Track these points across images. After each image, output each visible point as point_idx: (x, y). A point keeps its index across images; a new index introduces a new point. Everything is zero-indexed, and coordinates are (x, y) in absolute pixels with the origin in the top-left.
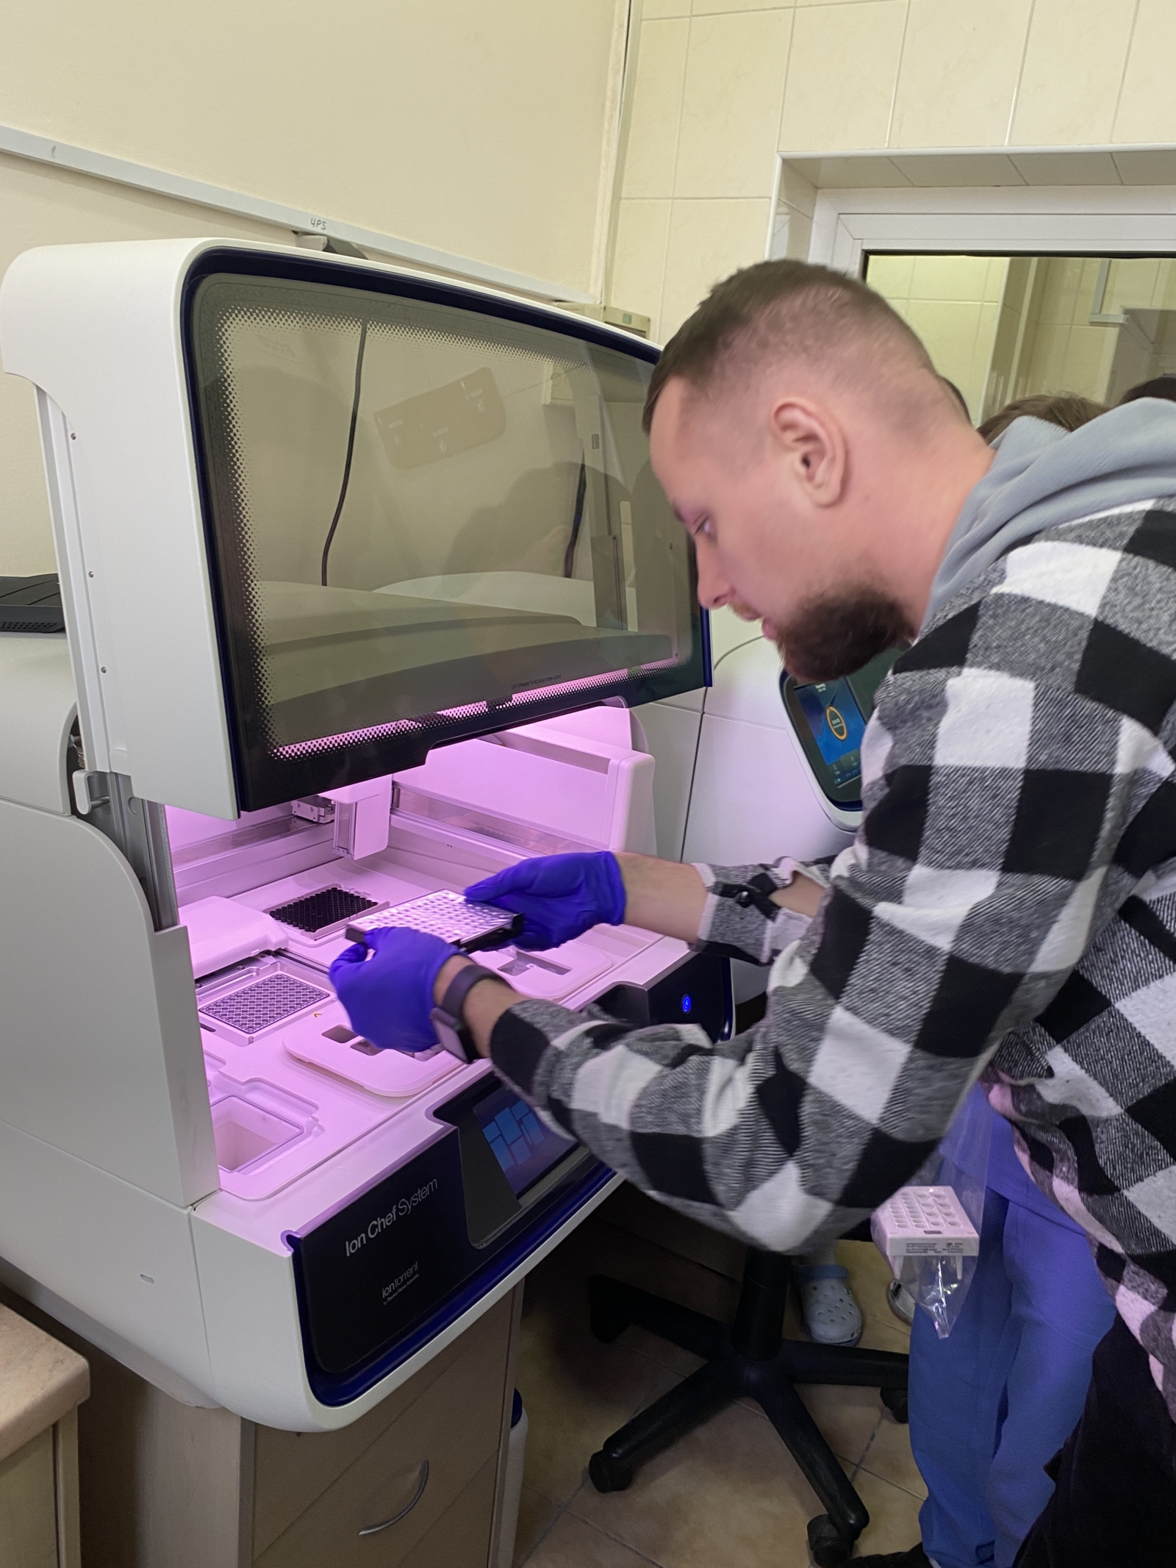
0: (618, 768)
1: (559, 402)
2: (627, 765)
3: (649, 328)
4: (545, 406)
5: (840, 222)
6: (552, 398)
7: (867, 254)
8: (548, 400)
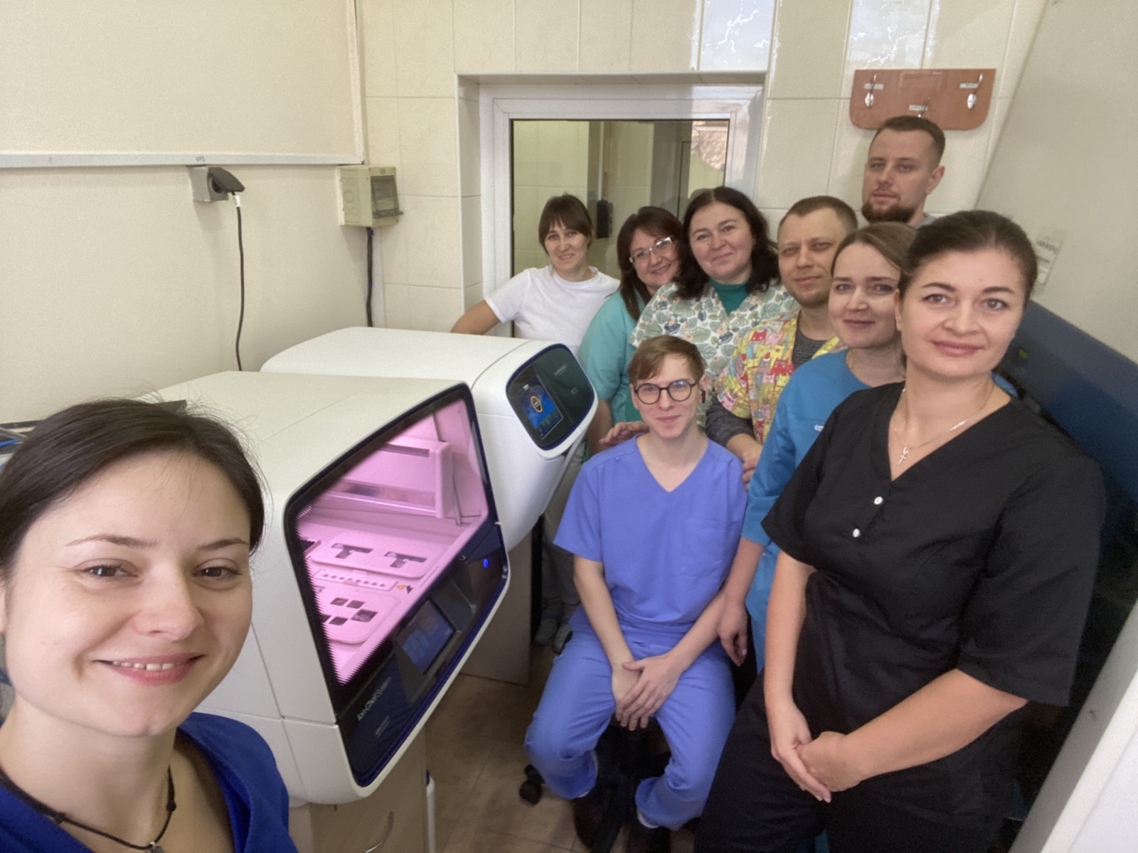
0: (434, 454)
1: (350, 224)
2: (438, 451)
3: (395, 173)
4: (342, 226)
5: (495, 106)
6: (346, 221)
7: (512, 121)
8: (343, 223)
